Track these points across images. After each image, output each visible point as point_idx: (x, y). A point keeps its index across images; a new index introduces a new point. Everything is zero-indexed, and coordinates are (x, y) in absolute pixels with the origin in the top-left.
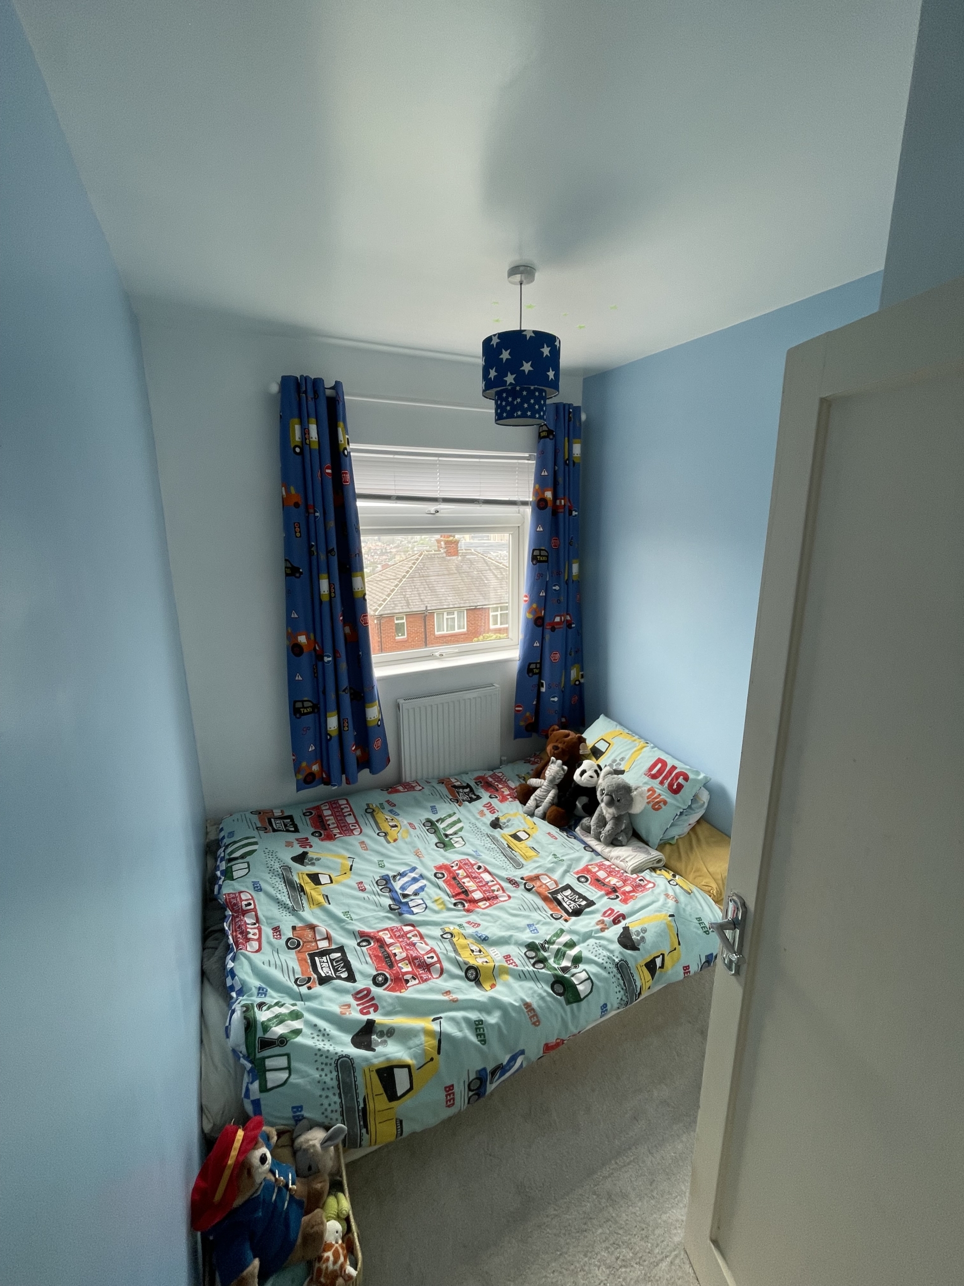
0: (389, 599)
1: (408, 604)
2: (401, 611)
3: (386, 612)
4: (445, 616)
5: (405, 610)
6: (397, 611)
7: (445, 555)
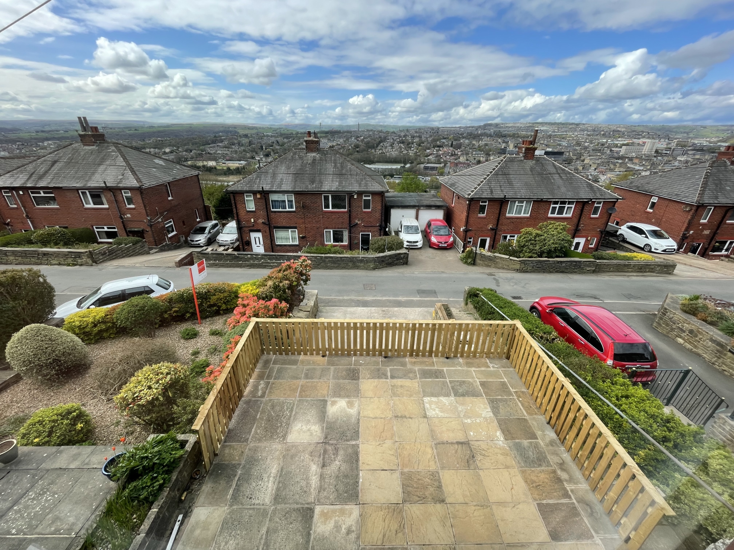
0: (479, 187)
1: (492, 192)
2: (486, 197)
3: (476, 196)
4: (517, 204)
5: (489, 197)
6: (483, 197)
7: (523, 158)
